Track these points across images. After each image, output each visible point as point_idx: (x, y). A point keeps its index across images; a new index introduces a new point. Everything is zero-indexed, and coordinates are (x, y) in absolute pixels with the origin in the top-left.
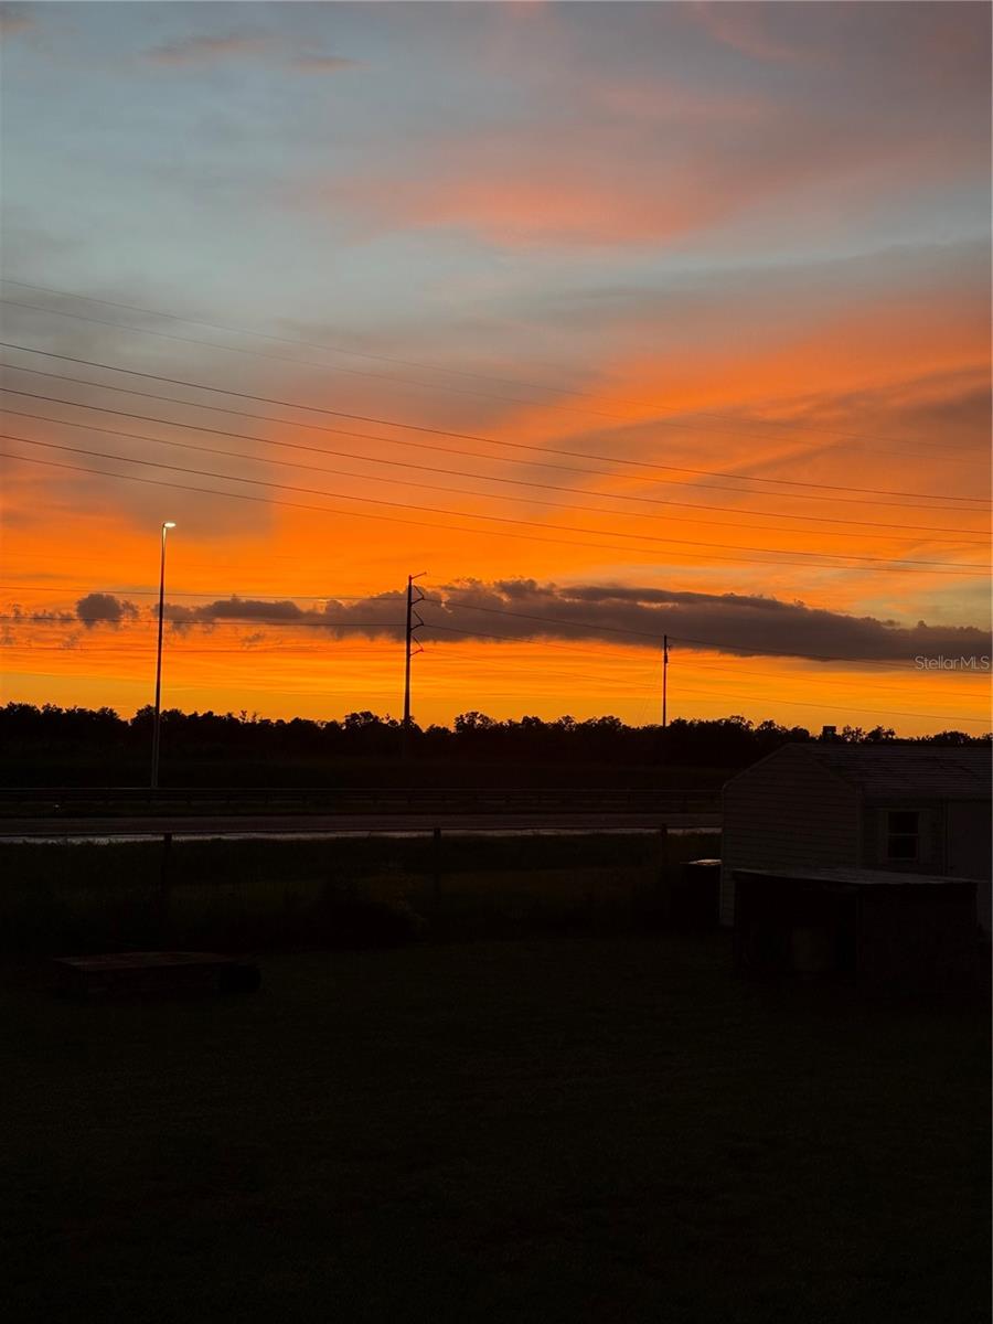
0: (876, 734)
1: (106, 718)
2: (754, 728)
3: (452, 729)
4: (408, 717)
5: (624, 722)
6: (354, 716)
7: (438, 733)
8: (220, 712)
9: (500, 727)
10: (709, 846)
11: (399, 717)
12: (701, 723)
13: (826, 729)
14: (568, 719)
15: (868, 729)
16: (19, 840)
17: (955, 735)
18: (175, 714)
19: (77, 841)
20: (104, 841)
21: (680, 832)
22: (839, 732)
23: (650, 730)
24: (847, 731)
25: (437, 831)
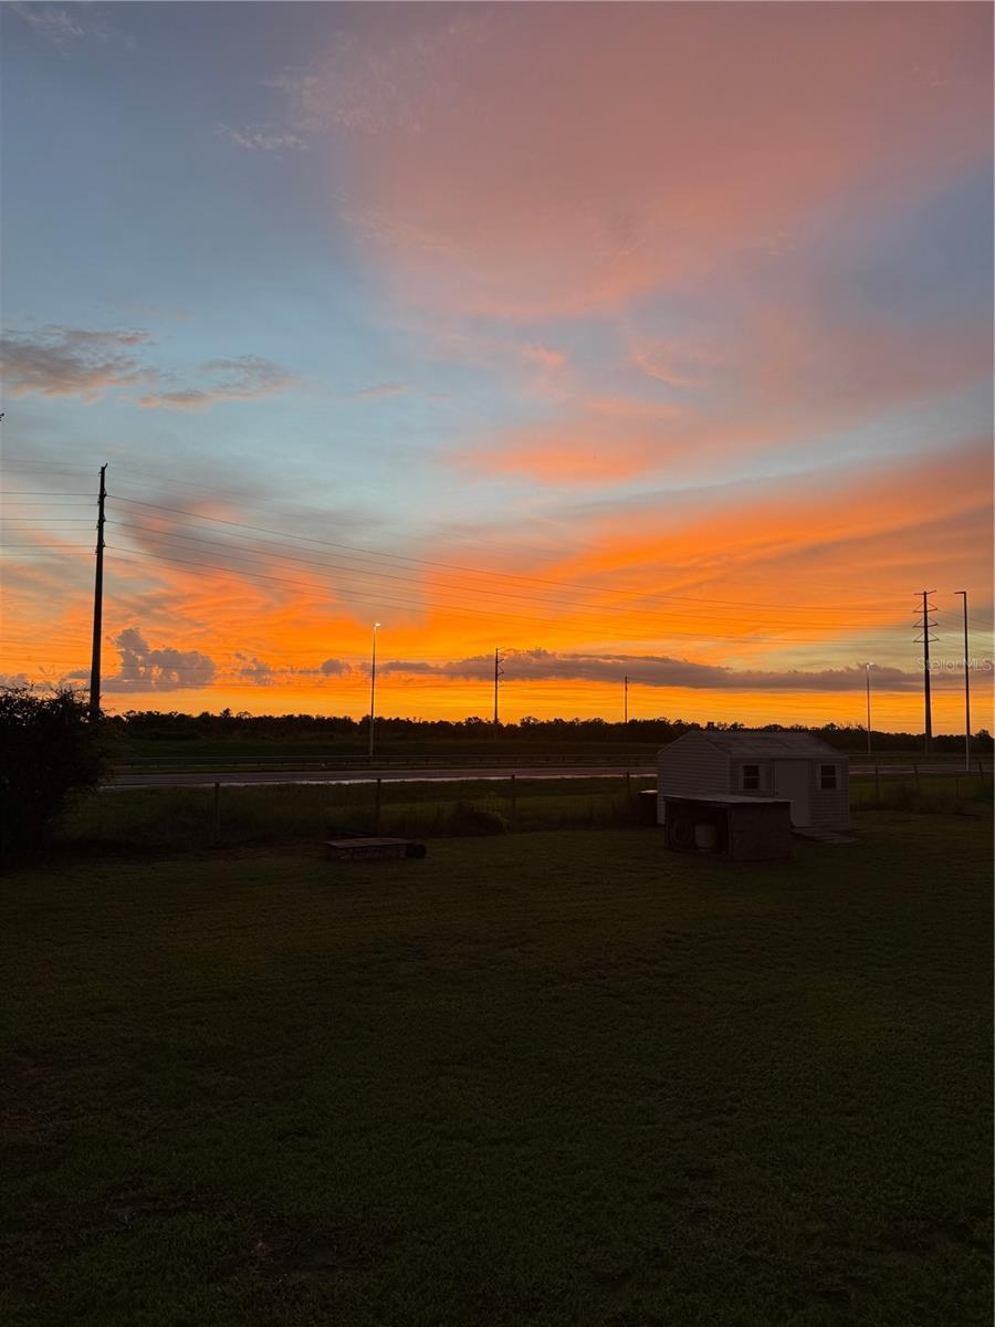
0: (734, 726)
1: (346, 722)
2: (671, 723)
3: (519, 725)
4: (496, 720)
5: (605, 721)
6: (470, 719)
7: (511, 727)
8: (403, 717)
9: (542, 724)
10: (652, 783)
11: (492, 719)
12: (645, 722)
13: (709, 723)
14: (577, 719)
15: (730, 723)
16: (305, 782)
17: (775, 726)
18: (380, 719)
19: (333, 783)
20: (347, 782)
21: (635, 776)
22: (716, 725)
23: (618, 725)
24: (720, 725)
25: (513, 776)
